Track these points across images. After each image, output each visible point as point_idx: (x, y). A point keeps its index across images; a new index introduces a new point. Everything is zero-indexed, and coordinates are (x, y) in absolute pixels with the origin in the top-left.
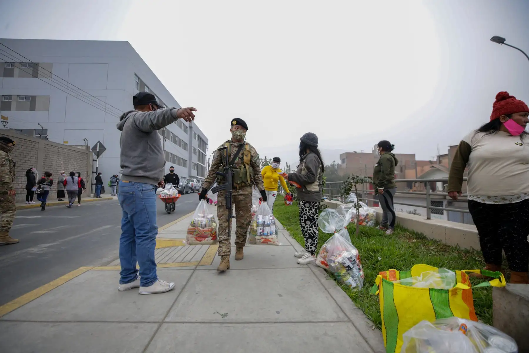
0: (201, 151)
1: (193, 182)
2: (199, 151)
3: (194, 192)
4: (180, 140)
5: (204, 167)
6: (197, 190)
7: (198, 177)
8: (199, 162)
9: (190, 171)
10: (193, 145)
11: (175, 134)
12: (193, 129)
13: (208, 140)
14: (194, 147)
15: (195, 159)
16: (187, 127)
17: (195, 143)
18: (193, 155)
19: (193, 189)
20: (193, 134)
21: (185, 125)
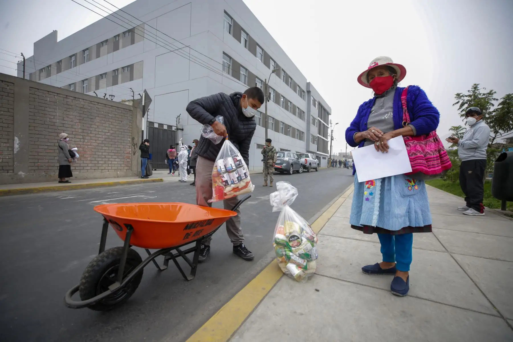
0: (322, 121)
1: (308, 157)
2: (320, 122)
3: (308, 172)
4: (294, 106)
5: (326, 141)
6: (314, 168)
7: (318, 152)
8: (320, 135)
9: (308, 146)
10: (311, 113)
11: (289, 99)
12: (312, 94)
13: (331, 110)
14: (313, 116)
15: (314, 130)
16: (304, 92)
17: (315, 111)
18: (312, 126)
19: (306, 166)
20: (312, 101)
21: (301, 88)
